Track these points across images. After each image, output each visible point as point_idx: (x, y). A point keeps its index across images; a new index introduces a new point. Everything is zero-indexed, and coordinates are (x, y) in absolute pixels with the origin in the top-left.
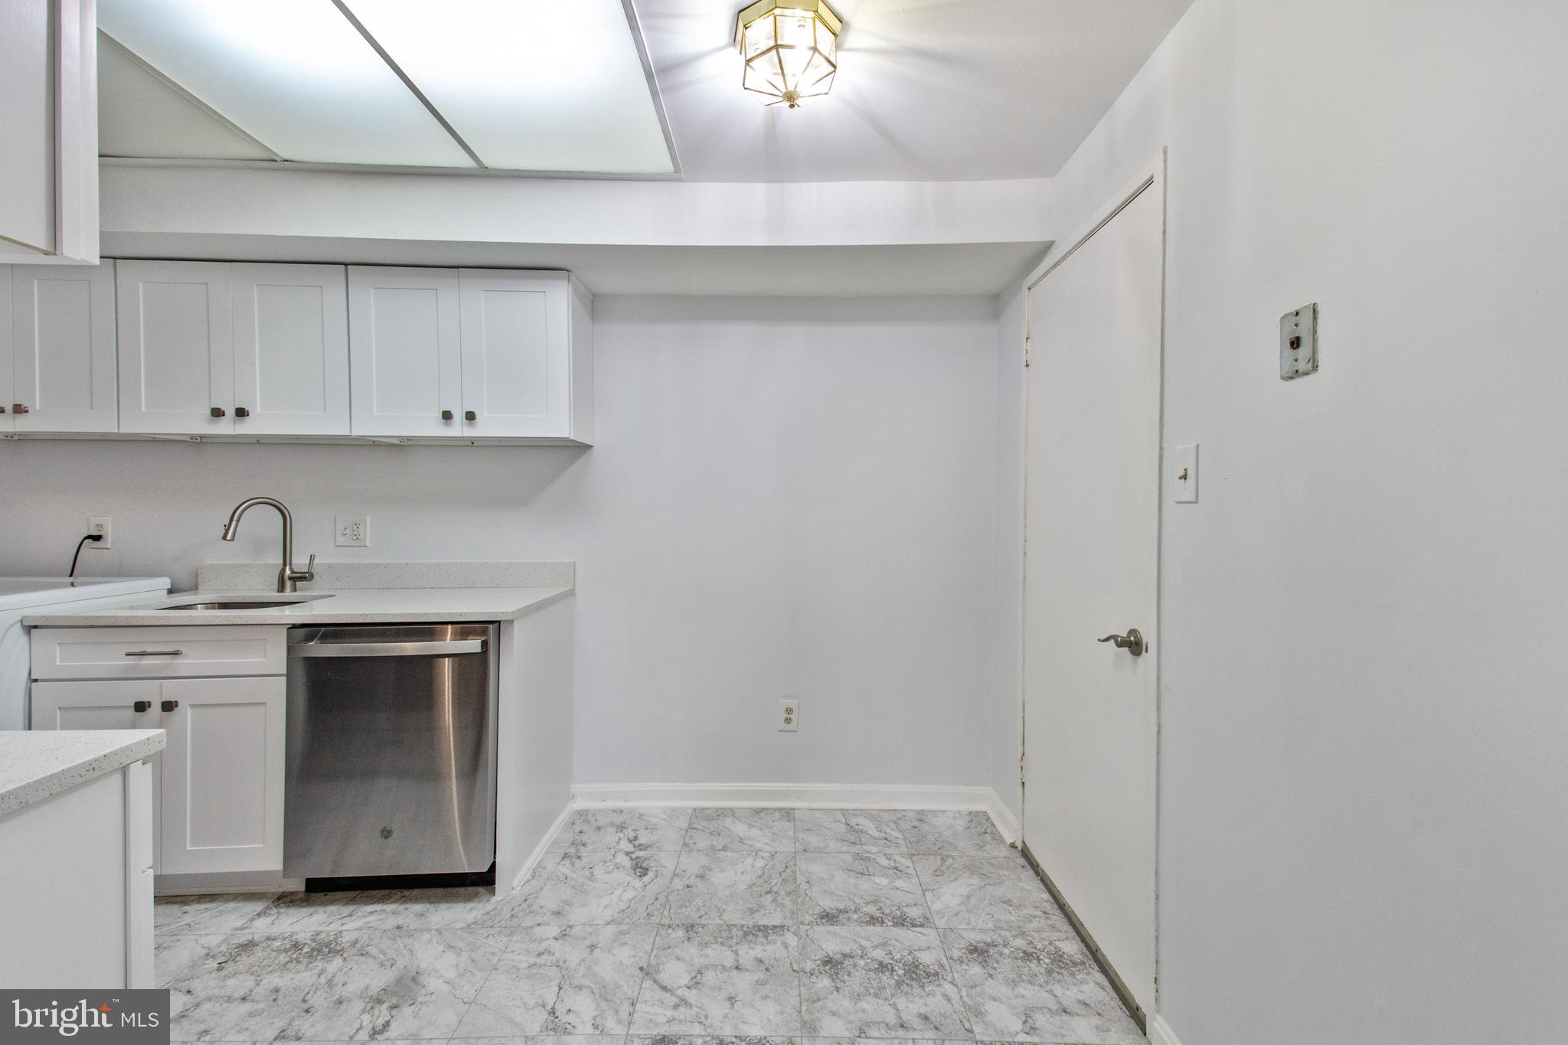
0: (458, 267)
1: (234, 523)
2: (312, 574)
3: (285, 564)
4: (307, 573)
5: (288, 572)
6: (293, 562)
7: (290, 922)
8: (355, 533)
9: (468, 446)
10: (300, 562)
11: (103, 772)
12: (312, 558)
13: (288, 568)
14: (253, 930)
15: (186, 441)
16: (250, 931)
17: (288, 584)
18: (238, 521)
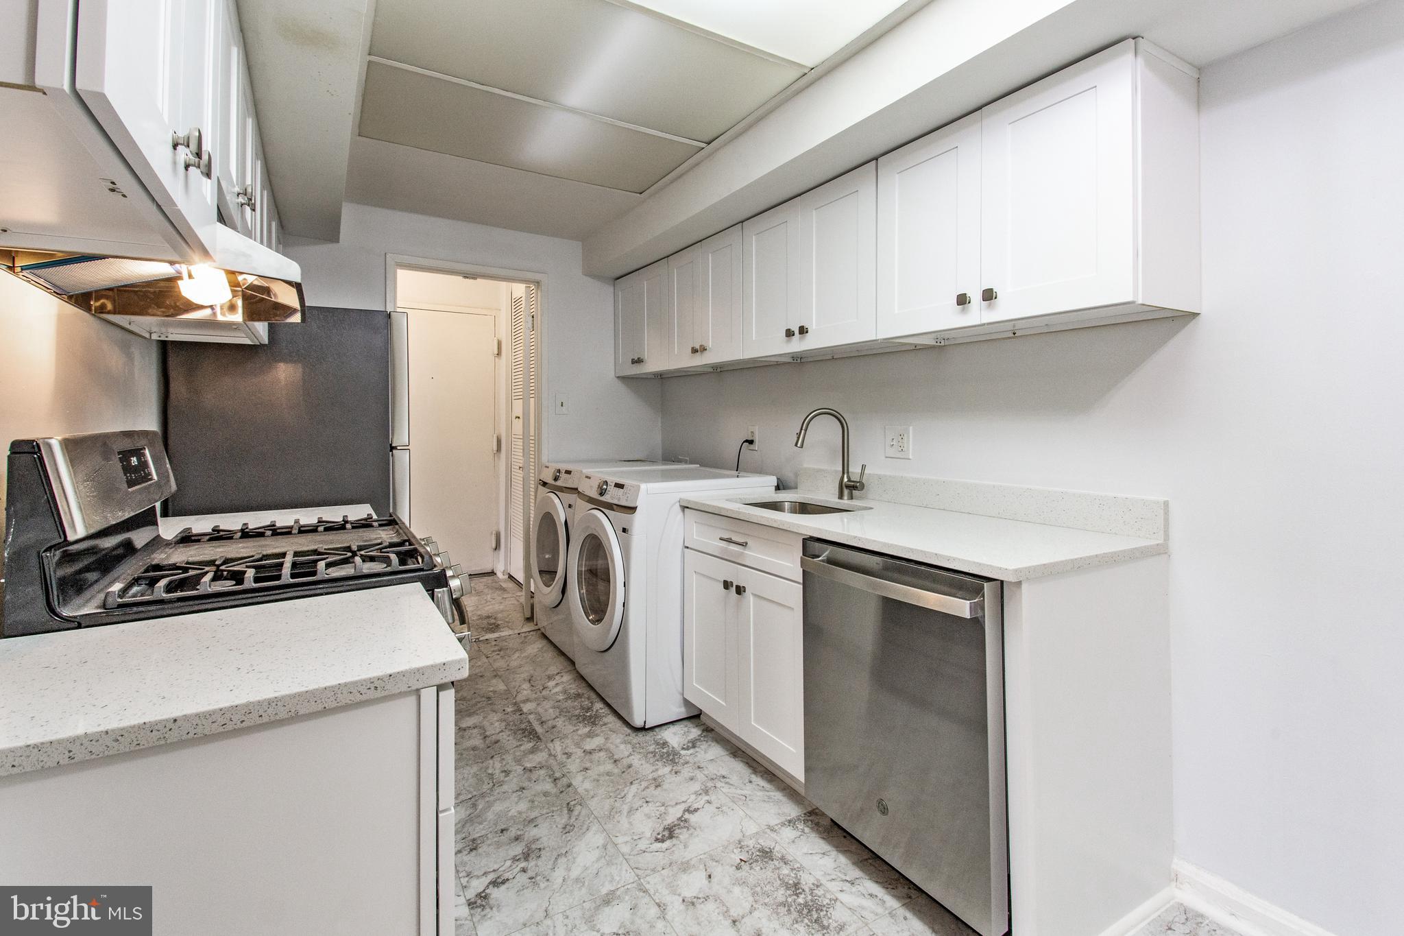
0: (980, 108)
1: (803, 431)
2: (863, 484)
3: (843, 473)
4: (858, 482)
5: (846, 480)
6: (850, 470)
7: (805, 850)
8: (900, 444)
9: (1009, 338)
10: (855, 470)
11: (386, 693)
12: (864, 467)
13: (845, 476)
14: (778, 839)
15: (789, 363)
16: (776, 837)
17: (846, 492)
18: (806, 430)
